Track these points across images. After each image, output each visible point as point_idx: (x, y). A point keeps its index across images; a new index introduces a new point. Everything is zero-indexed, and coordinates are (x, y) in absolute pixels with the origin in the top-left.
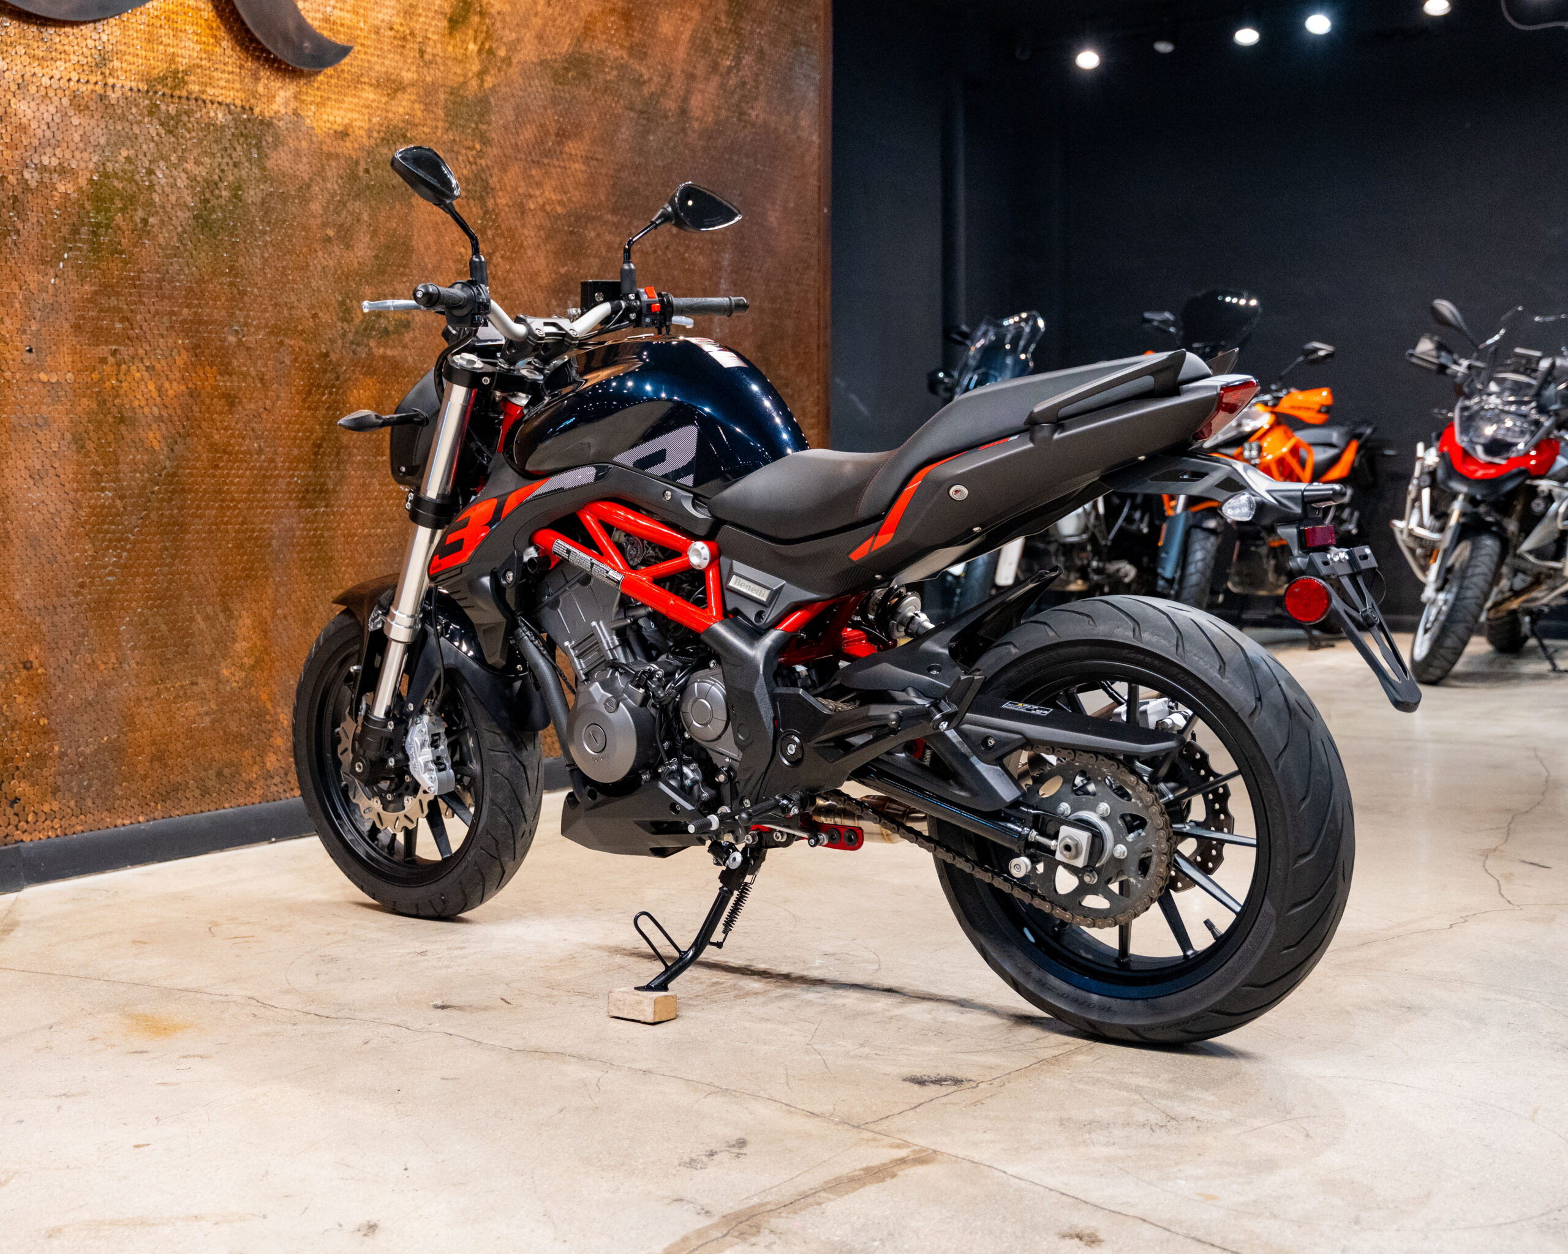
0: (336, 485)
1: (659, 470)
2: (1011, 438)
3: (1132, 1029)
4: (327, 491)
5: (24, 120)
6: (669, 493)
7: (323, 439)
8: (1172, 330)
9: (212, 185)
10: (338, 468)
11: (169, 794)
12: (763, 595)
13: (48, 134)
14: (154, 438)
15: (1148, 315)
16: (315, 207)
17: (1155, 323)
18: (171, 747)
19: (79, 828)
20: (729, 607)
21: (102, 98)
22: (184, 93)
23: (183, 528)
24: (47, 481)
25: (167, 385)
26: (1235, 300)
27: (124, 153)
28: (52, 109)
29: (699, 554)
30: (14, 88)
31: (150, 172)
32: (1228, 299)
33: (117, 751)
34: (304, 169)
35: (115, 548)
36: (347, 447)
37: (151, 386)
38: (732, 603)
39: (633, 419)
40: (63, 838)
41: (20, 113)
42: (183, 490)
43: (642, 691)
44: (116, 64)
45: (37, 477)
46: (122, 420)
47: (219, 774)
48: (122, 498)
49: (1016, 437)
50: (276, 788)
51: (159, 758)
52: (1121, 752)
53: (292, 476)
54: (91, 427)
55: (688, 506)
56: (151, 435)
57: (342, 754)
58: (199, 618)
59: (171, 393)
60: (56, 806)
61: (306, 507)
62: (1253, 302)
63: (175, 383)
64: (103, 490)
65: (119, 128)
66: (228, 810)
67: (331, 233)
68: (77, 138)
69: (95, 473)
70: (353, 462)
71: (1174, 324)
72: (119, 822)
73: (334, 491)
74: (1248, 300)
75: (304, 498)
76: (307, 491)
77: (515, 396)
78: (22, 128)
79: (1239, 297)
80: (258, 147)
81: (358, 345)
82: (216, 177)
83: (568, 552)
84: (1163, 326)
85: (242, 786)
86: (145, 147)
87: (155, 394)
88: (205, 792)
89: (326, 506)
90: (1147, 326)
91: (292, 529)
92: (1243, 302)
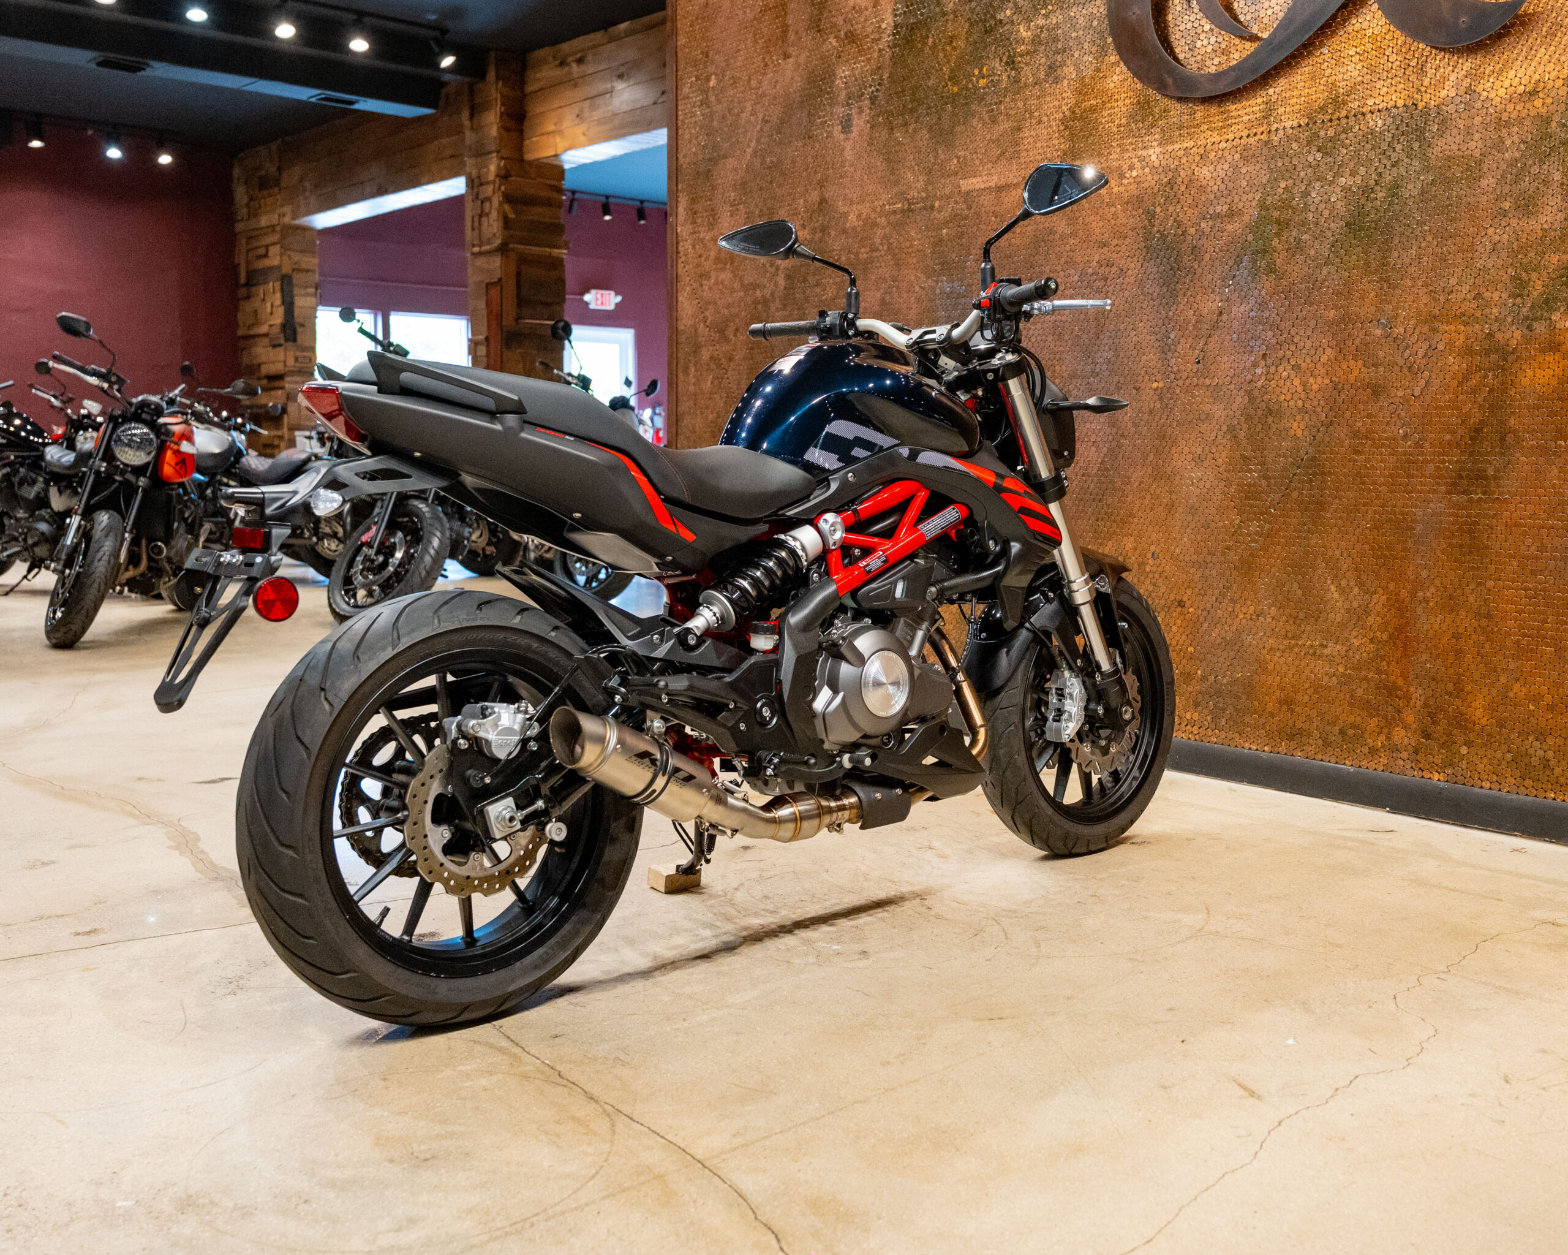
0: (1497, 471)
4: (1486, 478)
5: (1204, 183)
7: (1481, 422)
9: (1367, 191)
10: (1503, 454)
11: (1294, 735)
13: (1223, 187)
14: (1297, 427)
16: (1488, 182)
18: (1299, 697)
19: (1214, 740)
21: (1266, 143)
22: (1344, 113)
23: (1322, 506)
24: (1206, 463)
25: (1311, 380)
27: (1283, 185)
28: (1226, 166)
30: (1197, 158)
31: (1306, 194)
33: (1249, 688)
34: (1475, 146)
35: (1259, 520)
36: (1515, 432)
37: (1297, 382)
40: (1199, 743)
41: (1202, 176)
42: (1323, 474)
44: (1281, 110)
45: (1198, 460)
46: (1270, 411)
47: (1342, 732)
48: (1266, 477)
50: (1402, 763)
51: (1288, 703)
53: (1443, 462)
54: (1243, 419)
56: (1295, 425)
58: (1333, 588)
59: (1315, 387)
60: (1196, 716)
61: (1459, 493)
63: (1319, 378)
64: (1250, 471)
65: (1280, 164)
66: (1347, 767)
67: (1506, 205)
68: (1244, 183)
69: (1244, 458)
70: (1523, 447)
72: (1247, 745)
73: (1495, 478)
75: (1454, 484)
76: (1460, 477)
78: (1202, 189)
80: (1421, 139)
81: (1536, 319)
82: (1372, 182)
85: (1366, 750)
86: (1302, 174)
87: (1300, 389)
88: (1327, 744)
89: (1484, 493)
91: (1440, 514)
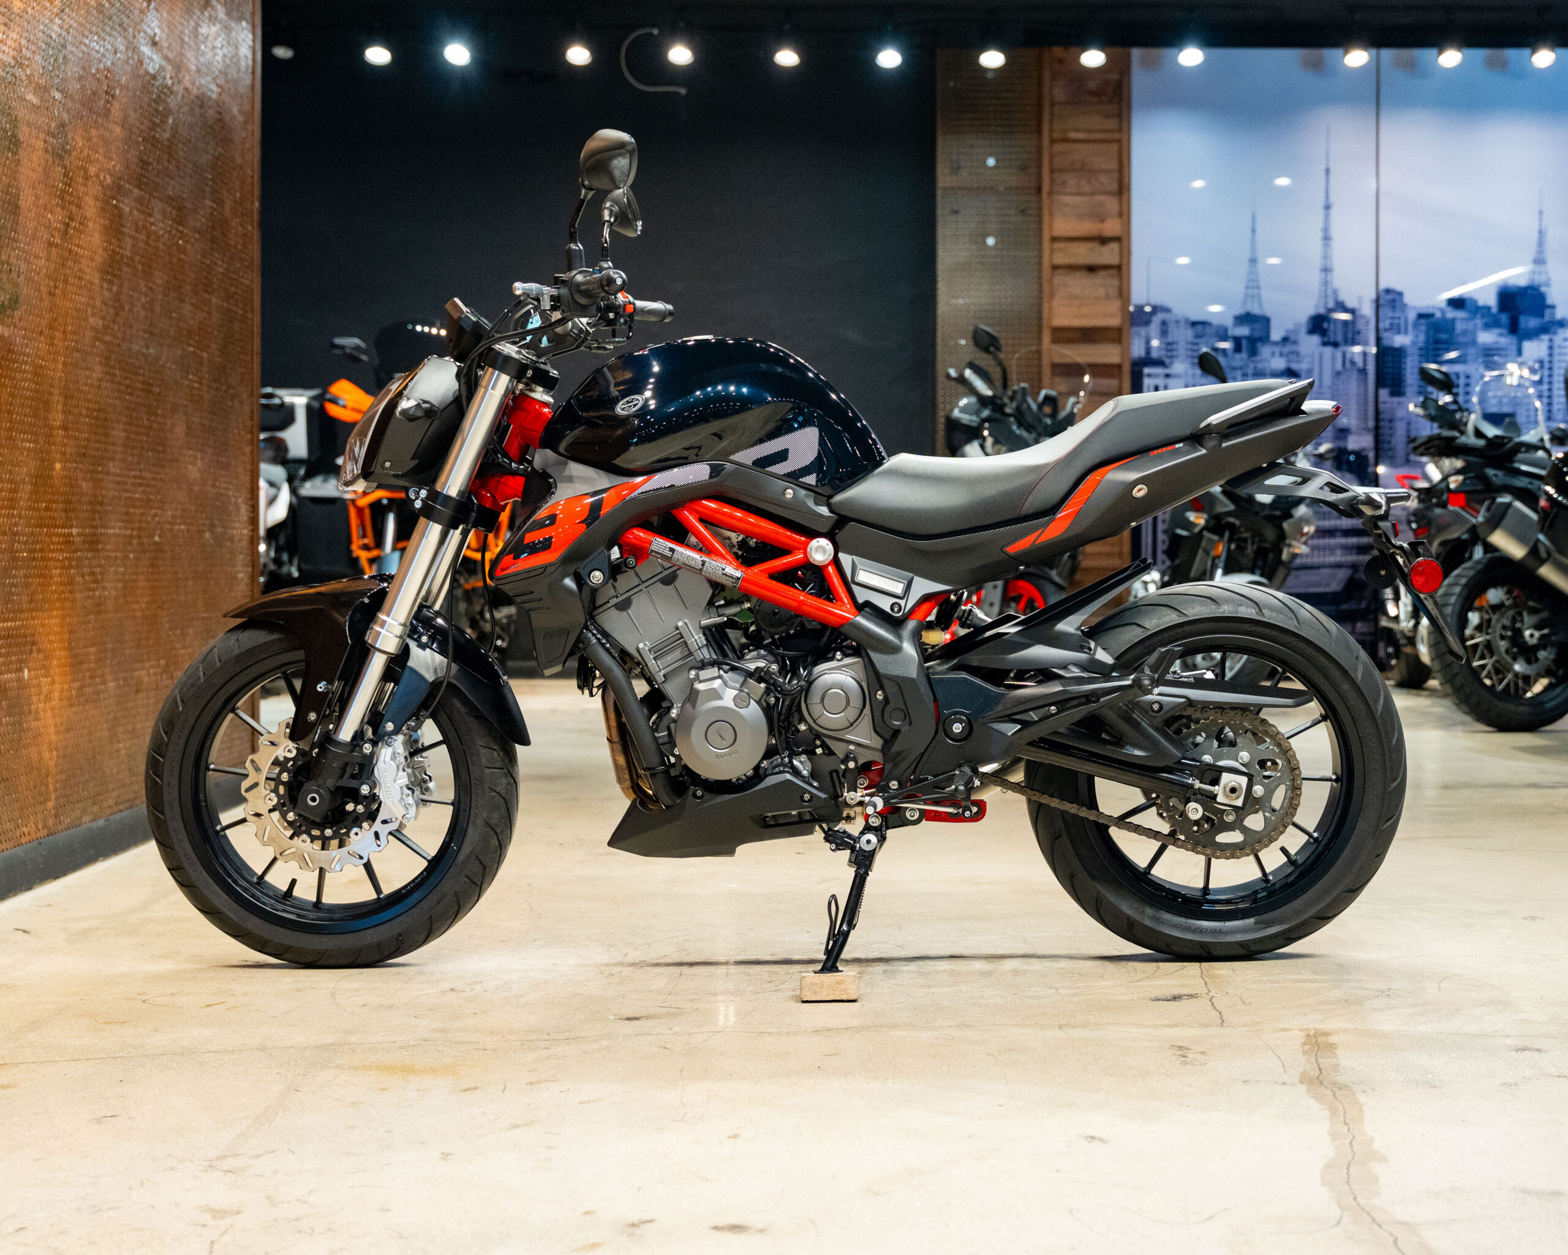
1: (781, 469)
2: (1177, 446)
3: (1241, 944)
6: (789, 491)
8: (364, 358)
12: (898, 588)
15: (339, 341)
17: (348, 351)
20: (860, 600)
26: (426, 329)
29: (820, 551)
32: (419, 328)
38: (862, 595)
39: (753, 418)
43: (763, 685)
49: (1181, 445)
52: (1252, 705)
55: (811, 503)
57: (247, 790)
62: (443, 332)
71: (364, 352)
74: (439, 330)
77: (532, 391)
79: (431, 325)
83: (672, 550)
84: (355, 353)
90: (337, 352)
92: (434, 331)
